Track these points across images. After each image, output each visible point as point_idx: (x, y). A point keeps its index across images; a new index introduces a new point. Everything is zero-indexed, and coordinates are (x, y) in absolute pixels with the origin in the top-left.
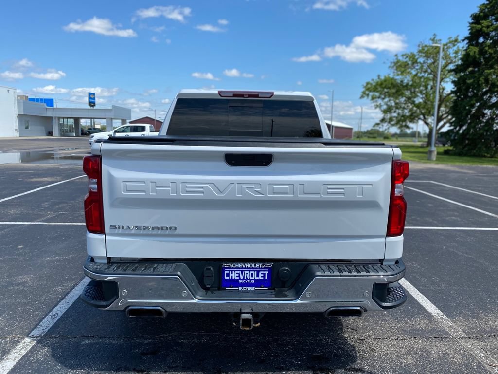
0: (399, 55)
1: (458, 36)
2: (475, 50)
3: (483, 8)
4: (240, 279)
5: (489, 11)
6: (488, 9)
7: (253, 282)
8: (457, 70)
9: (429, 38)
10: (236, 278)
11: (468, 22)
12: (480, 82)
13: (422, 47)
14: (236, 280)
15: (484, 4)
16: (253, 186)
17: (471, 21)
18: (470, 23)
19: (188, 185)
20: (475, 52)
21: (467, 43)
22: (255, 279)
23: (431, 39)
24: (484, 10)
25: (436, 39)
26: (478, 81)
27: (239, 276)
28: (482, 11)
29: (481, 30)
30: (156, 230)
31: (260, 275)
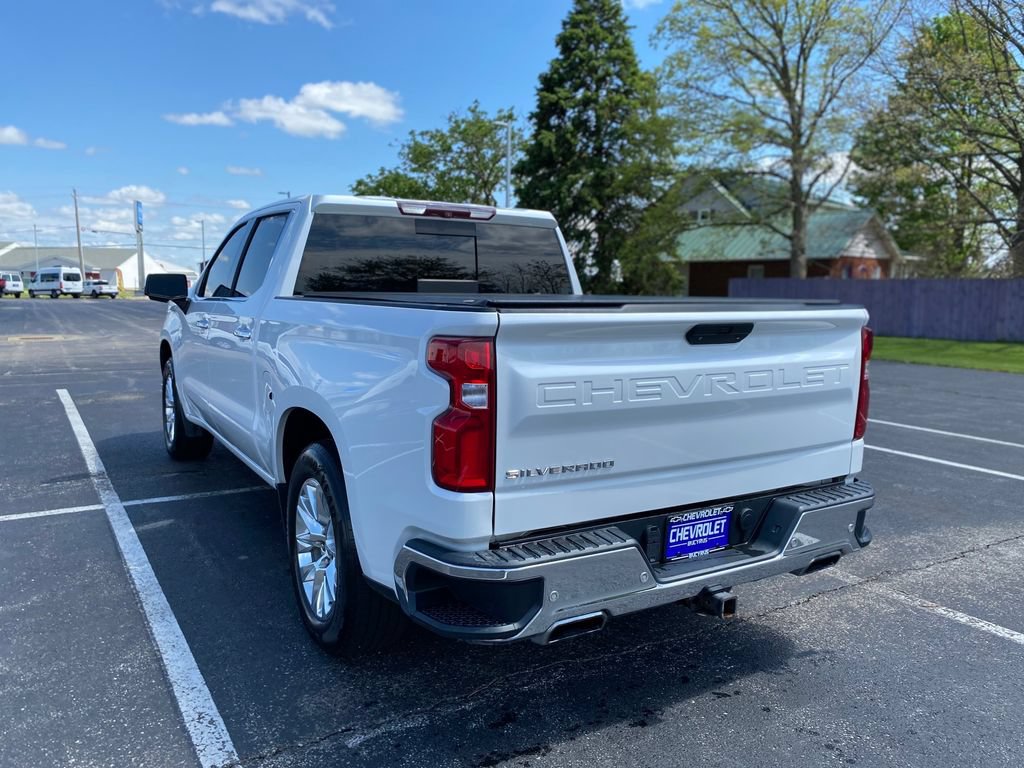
0: (417, 133)
1: (512, 109)
2: (549, 137)
3: (557, 66)
4: (690, 540)
5: (566, 73)
6: (564, 68)
7: (705, 540)
8: (520, 170)
9: (467, 107)
10: (685, 538)
11: (536, 87)
12: (562, 195)
13: (456, 122)
14: (686, 541)
15: (557, 60)
16: (725, 377)
17: (540, 86)
18: (538, 90)
19: (640, 383)
20: (550, 141)
21: (535, 124)
22: (709, 536)
23: (469, 109)
24: (558, 69)
25: (478, 110)
26: (559, 194)
27: (689, 535)
28: (555, 71)
29: (557, 102)
30: (582, 470)
31: (716, 527)
